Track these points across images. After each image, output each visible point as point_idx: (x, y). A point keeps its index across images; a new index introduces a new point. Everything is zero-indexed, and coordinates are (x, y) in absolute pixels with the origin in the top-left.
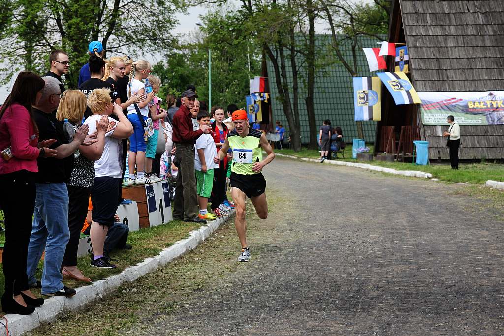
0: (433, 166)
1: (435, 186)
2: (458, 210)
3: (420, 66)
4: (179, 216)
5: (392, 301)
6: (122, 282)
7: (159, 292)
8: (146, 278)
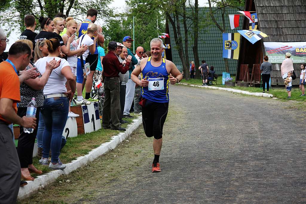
0: (273, 90)
1: (275, 103)
2: (292, 120)
3: (265, 25)
4: (106, 126)
6: (59, 175)
7: (85, 182)
8: (78, 171)
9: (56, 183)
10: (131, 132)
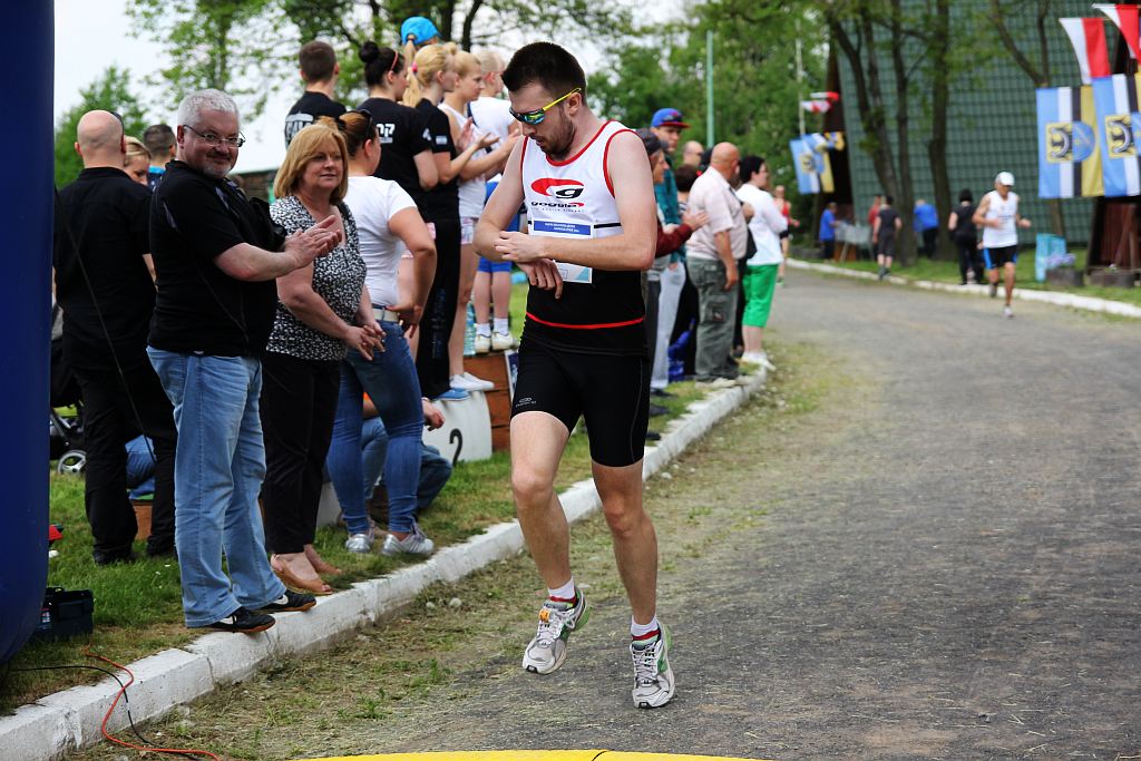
5: (1072, 634)
6: (427, 583)
7: (512, 607)
8: (489, 572)
9: (416, 606)
10: (681, 447)
